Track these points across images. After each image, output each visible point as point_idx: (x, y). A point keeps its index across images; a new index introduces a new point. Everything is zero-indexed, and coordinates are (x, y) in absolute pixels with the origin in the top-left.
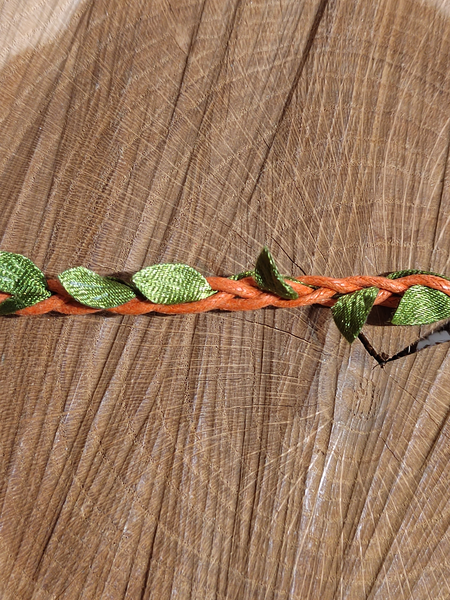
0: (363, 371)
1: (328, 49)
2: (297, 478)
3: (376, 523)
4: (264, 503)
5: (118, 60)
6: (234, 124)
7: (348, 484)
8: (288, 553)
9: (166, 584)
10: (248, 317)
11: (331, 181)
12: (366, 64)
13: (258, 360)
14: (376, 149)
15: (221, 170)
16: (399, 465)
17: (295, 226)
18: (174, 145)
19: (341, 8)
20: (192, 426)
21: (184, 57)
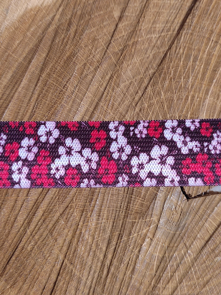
0: (178, 201)
1: (190, 31)
2: (136, 249)
3: (171, 278)
4: (118, 259)
5: (82, 20)
6: (136, 63)
7: (161, 256)
8: (125, 285)
9: (64, 289)
11: (179, 102)
12: (208, 43)
14: (205, 89)
15: (125, 87)
16: (187, 251)
18: (103, 69)
19: (201, 10)
21: (116, 23)
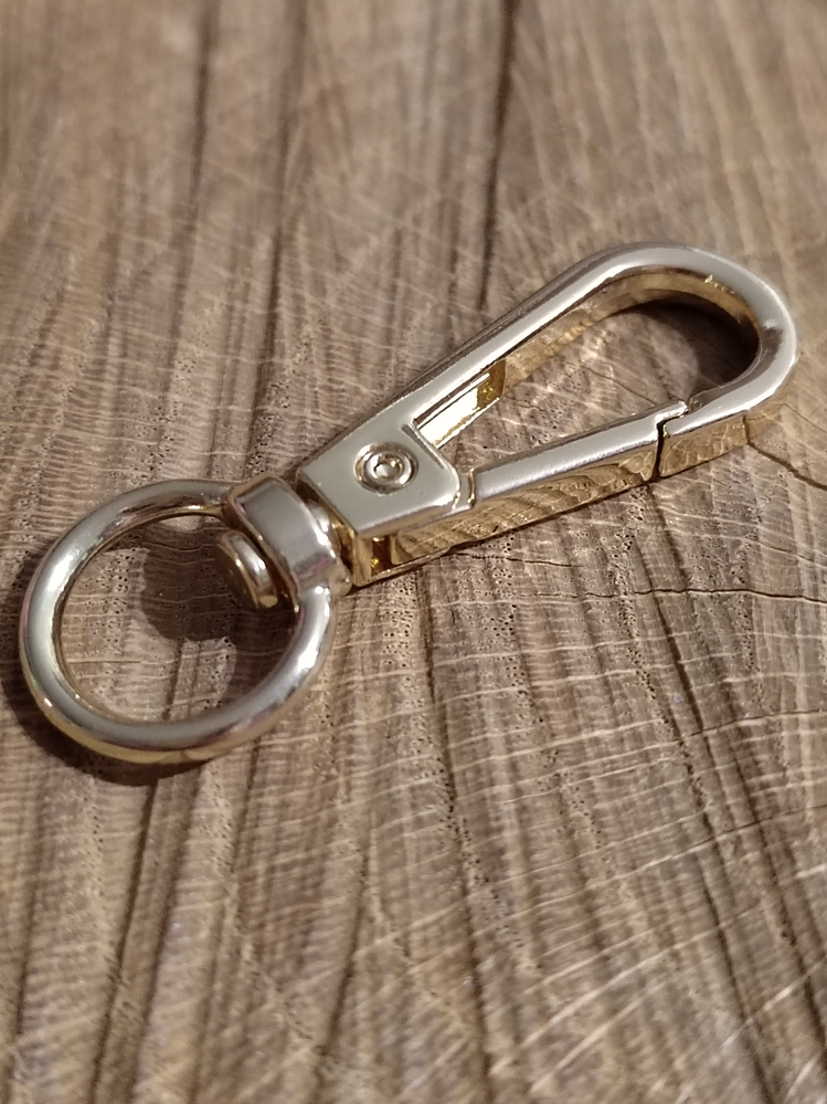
10: (593, 584)
13: (675, 696)
20: (526, 964)
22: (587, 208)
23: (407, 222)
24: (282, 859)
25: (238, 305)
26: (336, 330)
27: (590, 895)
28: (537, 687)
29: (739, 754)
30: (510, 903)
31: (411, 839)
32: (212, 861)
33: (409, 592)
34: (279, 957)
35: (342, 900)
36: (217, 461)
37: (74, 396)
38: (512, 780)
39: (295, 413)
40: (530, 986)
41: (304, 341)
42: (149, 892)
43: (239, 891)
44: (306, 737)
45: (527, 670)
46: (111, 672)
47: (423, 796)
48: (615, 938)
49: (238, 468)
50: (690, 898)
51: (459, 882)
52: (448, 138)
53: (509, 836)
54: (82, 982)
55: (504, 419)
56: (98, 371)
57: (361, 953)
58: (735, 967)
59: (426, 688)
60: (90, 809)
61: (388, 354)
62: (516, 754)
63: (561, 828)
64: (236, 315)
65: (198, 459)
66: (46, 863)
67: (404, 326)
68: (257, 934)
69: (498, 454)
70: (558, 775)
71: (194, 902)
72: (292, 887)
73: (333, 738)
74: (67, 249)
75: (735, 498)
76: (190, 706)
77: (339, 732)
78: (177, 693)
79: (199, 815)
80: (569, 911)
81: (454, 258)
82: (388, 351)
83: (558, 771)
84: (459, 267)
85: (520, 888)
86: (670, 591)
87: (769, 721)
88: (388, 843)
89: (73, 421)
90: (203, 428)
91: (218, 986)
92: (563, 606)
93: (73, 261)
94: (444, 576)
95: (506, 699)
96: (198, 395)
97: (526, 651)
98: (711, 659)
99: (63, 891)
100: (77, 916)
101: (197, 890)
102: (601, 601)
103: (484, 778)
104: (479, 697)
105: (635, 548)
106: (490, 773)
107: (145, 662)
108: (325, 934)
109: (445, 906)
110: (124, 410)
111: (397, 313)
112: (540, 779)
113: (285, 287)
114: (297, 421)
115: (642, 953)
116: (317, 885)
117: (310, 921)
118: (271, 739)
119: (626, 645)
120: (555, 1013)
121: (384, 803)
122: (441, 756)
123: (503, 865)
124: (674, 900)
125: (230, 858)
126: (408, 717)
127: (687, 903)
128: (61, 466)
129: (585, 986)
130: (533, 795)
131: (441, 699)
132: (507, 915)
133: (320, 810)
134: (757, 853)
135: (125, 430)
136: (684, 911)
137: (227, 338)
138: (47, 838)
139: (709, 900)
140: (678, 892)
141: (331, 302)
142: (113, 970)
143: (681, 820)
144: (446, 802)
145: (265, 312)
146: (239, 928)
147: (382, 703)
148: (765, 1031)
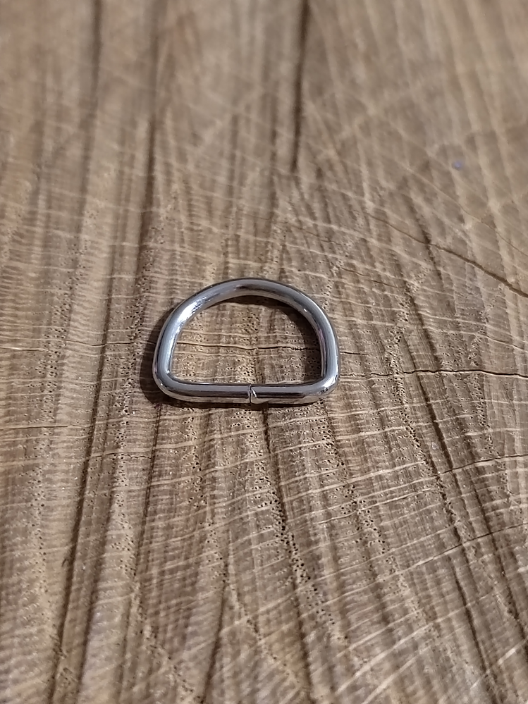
10: (375, 367)
13: (433, 445)
17: (403, 184)
20: (337, 635)
22: (365, 99)
23: (241, 109)
24: (169, 566)
25: (127, 170)
26: (195, 187)
27: (379, 586)
28: (339, 441)
29: (477, 486)
30: (325, 594)
31: (257, 549)
32: (121, 568)
33: (250, 374)
34: (169, 635)
35: (210, 594)
36: (115, 283)
37: (17, 238)
38: (324, 507)
39: (168, 248)
40: (340, 652)
41: (173, 196)
42: (79, 590)
43: (140, 588)
44: (183, 479)
45: (332, 430)
46: (47, 434)
47: (264, 519)
48: (397, 616)
49: (130, 287)
50: (445, 586)
51: (289, 580)
52: (267, 48)
53: (323, 546)
54: (34, 654)
55: (311, 250)
56: (31, 219)
57: (225, 630)
58: (477, 635)
59: (263, 442)
60: (36, 532)
61: (230, 205)
62: (327, 488)
63: (358, 540)
64: (125, 177)
65: (102, 280)
66: (7, 571)
67: (241, 184)
68: (154, 619)
69: (308, 275)
70: (355, 502)
71: (110, 597)
72: (177, 585)
73: (201, 479)
74: (8, 132)
75: (469, 305)
76: (103, 458)
77: (205, 475)
78: (93, 449)
79: (112, 535)
80: (365, 598)
81: (274, 135)
82: (231, 202)
83: (355, 500)
84: (278, 141)
85: (331, 583)
86: (427, 371)
87: (497, 462)
88: (241, 553)
89: (15, 255)
90: (105, 258)
91: (128, 656)
92: (355, 383)
93: (12, 140)
94: (273, 362)
95: (318, 449)
96: (101, 235)
97: (331, 415)
98: (458, 419)
99: (20, 591)
100: (30, 608)
101: (111, 588)
102: (381, 379)
103: (305, 505)
104: (300, 448)
105: (403, 341)
106: (309, 503)
107: (71, 427)
108: (200, 618)
109: (282, 597)
110: (51, 247)
111: (237, 174)
112: (343, 506)
113: (158, 157)
114: (169, 253)
115: (415, 626)
116: (193, 584)
117: (189, 609)
118: (158, 481)
119: (398, 409)
120: (358, 670)
121: (238, 525)
122: (275, 490)
123: (320, 567)
124: (436, 588)
125: (134, 565)
126: (252, 463)
127: (445, 590)
128: (8, 288)
129: (377, 650)
130: (338, 517)
131: (274, 450)
132: (323, 602)
133: (194, 530)
134: (491, 555)
135: (52, 261)
136: (442, 596)
137: (120, 193)
138: (7, 554)
139: (460, 588)
140: (438, 582)
141: (191, 167)
142: (56, 645)
143: (439, 532)
144: (279, 523)
145: (146, 175)
146: (141, 614)
147: (235, 453)
148: (499, 679)
